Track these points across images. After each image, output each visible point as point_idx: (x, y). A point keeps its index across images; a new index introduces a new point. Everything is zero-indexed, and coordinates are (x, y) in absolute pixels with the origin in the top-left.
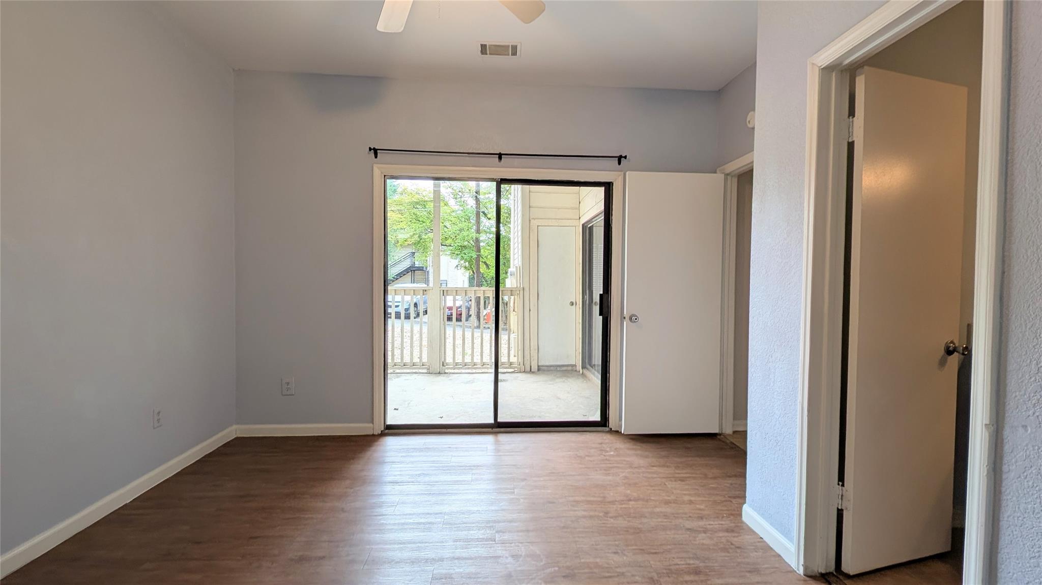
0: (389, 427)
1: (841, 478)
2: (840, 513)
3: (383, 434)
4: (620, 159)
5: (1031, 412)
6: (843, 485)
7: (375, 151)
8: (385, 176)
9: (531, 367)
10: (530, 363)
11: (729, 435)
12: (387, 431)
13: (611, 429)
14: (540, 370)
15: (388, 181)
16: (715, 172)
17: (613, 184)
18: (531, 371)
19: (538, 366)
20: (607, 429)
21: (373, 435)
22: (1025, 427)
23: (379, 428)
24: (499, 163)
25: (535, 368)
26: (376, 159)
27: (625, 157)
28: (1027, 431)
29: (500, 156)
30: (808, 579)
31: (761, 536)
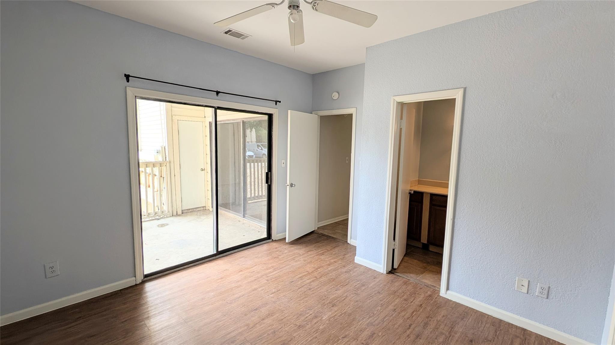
0: (146, 276)
1: (394, 239)
2: (394, 250)
3: (143, 282)
4: (276, 102)
5: (462, 215)
6: (395, 241)
7: (127, 77)
8: (135, 96)
9: (177, 212)
10: (177, 210)
11: (316, 230)
12: (145, 279)
13: (273, 240)
14: (184, 212)
15: (137, 100)
16: (311, 113)
17: (273, 115)
18: (177, 215)
19: (182, 211)
20: (271, 240)
21: (136, 285)
22: (460, 218)
23: (140, 278)
24: (216, 97)
25: (180, 212)
26: (128, 83)
27: (280, 102)
28: (460, 219)
29: (218, 93)
30: (388, 274)
31: (365, 266)
